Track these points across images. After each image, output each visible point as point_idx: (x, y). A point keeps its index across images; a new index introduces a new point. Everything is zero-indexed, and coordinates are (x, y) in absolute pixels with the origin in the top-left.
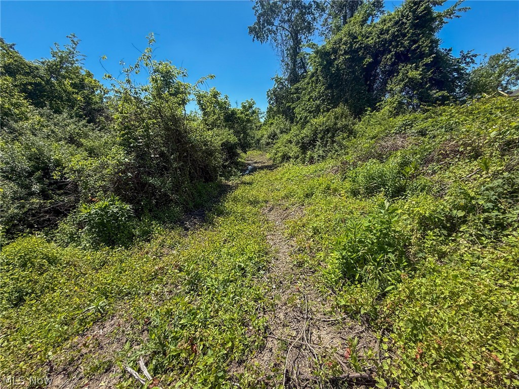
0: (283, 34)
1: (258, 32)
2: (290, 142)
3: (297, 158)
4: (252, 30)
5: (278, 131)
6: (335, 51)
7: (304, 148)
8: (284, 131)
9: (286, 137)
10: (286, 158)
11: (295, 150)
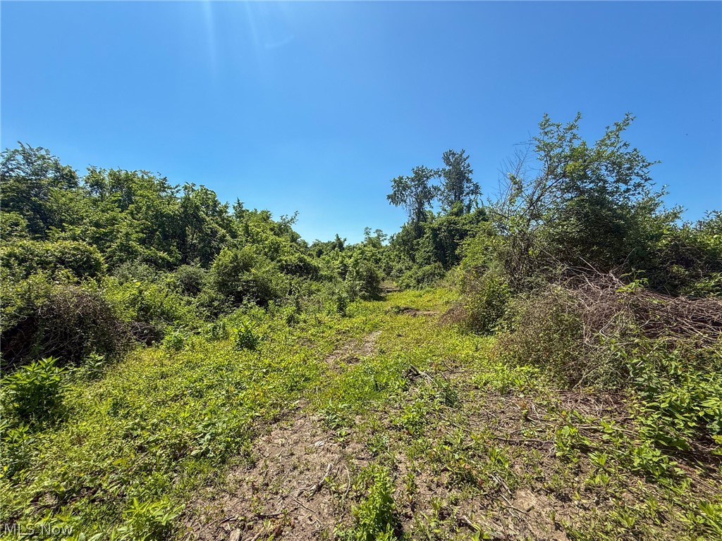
0: (410, 200)
1: (394, 199)
2: (411, 277)
3: (415, 287)
4: (389, 197)
5: (404, 268)
6: (439, 229)
7: (419, 282)
8: (409, 268)
9: (409, 273)
10: (408, 286)
11: (413, 282)
